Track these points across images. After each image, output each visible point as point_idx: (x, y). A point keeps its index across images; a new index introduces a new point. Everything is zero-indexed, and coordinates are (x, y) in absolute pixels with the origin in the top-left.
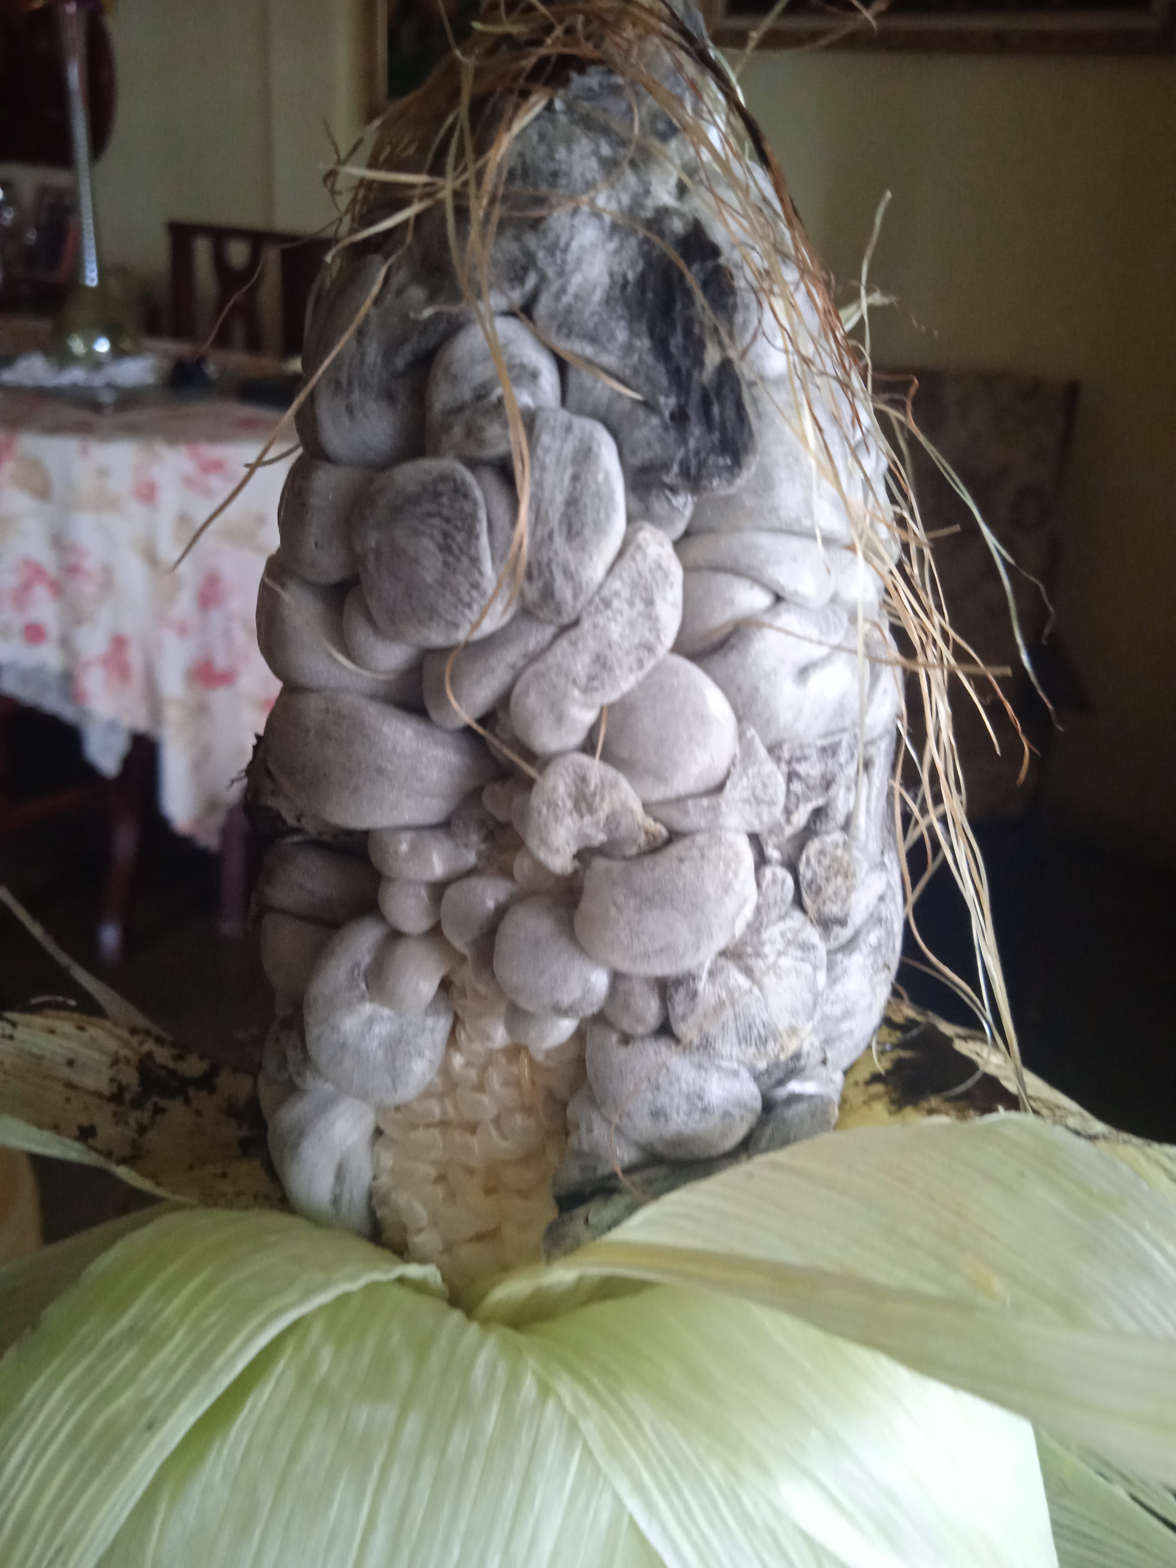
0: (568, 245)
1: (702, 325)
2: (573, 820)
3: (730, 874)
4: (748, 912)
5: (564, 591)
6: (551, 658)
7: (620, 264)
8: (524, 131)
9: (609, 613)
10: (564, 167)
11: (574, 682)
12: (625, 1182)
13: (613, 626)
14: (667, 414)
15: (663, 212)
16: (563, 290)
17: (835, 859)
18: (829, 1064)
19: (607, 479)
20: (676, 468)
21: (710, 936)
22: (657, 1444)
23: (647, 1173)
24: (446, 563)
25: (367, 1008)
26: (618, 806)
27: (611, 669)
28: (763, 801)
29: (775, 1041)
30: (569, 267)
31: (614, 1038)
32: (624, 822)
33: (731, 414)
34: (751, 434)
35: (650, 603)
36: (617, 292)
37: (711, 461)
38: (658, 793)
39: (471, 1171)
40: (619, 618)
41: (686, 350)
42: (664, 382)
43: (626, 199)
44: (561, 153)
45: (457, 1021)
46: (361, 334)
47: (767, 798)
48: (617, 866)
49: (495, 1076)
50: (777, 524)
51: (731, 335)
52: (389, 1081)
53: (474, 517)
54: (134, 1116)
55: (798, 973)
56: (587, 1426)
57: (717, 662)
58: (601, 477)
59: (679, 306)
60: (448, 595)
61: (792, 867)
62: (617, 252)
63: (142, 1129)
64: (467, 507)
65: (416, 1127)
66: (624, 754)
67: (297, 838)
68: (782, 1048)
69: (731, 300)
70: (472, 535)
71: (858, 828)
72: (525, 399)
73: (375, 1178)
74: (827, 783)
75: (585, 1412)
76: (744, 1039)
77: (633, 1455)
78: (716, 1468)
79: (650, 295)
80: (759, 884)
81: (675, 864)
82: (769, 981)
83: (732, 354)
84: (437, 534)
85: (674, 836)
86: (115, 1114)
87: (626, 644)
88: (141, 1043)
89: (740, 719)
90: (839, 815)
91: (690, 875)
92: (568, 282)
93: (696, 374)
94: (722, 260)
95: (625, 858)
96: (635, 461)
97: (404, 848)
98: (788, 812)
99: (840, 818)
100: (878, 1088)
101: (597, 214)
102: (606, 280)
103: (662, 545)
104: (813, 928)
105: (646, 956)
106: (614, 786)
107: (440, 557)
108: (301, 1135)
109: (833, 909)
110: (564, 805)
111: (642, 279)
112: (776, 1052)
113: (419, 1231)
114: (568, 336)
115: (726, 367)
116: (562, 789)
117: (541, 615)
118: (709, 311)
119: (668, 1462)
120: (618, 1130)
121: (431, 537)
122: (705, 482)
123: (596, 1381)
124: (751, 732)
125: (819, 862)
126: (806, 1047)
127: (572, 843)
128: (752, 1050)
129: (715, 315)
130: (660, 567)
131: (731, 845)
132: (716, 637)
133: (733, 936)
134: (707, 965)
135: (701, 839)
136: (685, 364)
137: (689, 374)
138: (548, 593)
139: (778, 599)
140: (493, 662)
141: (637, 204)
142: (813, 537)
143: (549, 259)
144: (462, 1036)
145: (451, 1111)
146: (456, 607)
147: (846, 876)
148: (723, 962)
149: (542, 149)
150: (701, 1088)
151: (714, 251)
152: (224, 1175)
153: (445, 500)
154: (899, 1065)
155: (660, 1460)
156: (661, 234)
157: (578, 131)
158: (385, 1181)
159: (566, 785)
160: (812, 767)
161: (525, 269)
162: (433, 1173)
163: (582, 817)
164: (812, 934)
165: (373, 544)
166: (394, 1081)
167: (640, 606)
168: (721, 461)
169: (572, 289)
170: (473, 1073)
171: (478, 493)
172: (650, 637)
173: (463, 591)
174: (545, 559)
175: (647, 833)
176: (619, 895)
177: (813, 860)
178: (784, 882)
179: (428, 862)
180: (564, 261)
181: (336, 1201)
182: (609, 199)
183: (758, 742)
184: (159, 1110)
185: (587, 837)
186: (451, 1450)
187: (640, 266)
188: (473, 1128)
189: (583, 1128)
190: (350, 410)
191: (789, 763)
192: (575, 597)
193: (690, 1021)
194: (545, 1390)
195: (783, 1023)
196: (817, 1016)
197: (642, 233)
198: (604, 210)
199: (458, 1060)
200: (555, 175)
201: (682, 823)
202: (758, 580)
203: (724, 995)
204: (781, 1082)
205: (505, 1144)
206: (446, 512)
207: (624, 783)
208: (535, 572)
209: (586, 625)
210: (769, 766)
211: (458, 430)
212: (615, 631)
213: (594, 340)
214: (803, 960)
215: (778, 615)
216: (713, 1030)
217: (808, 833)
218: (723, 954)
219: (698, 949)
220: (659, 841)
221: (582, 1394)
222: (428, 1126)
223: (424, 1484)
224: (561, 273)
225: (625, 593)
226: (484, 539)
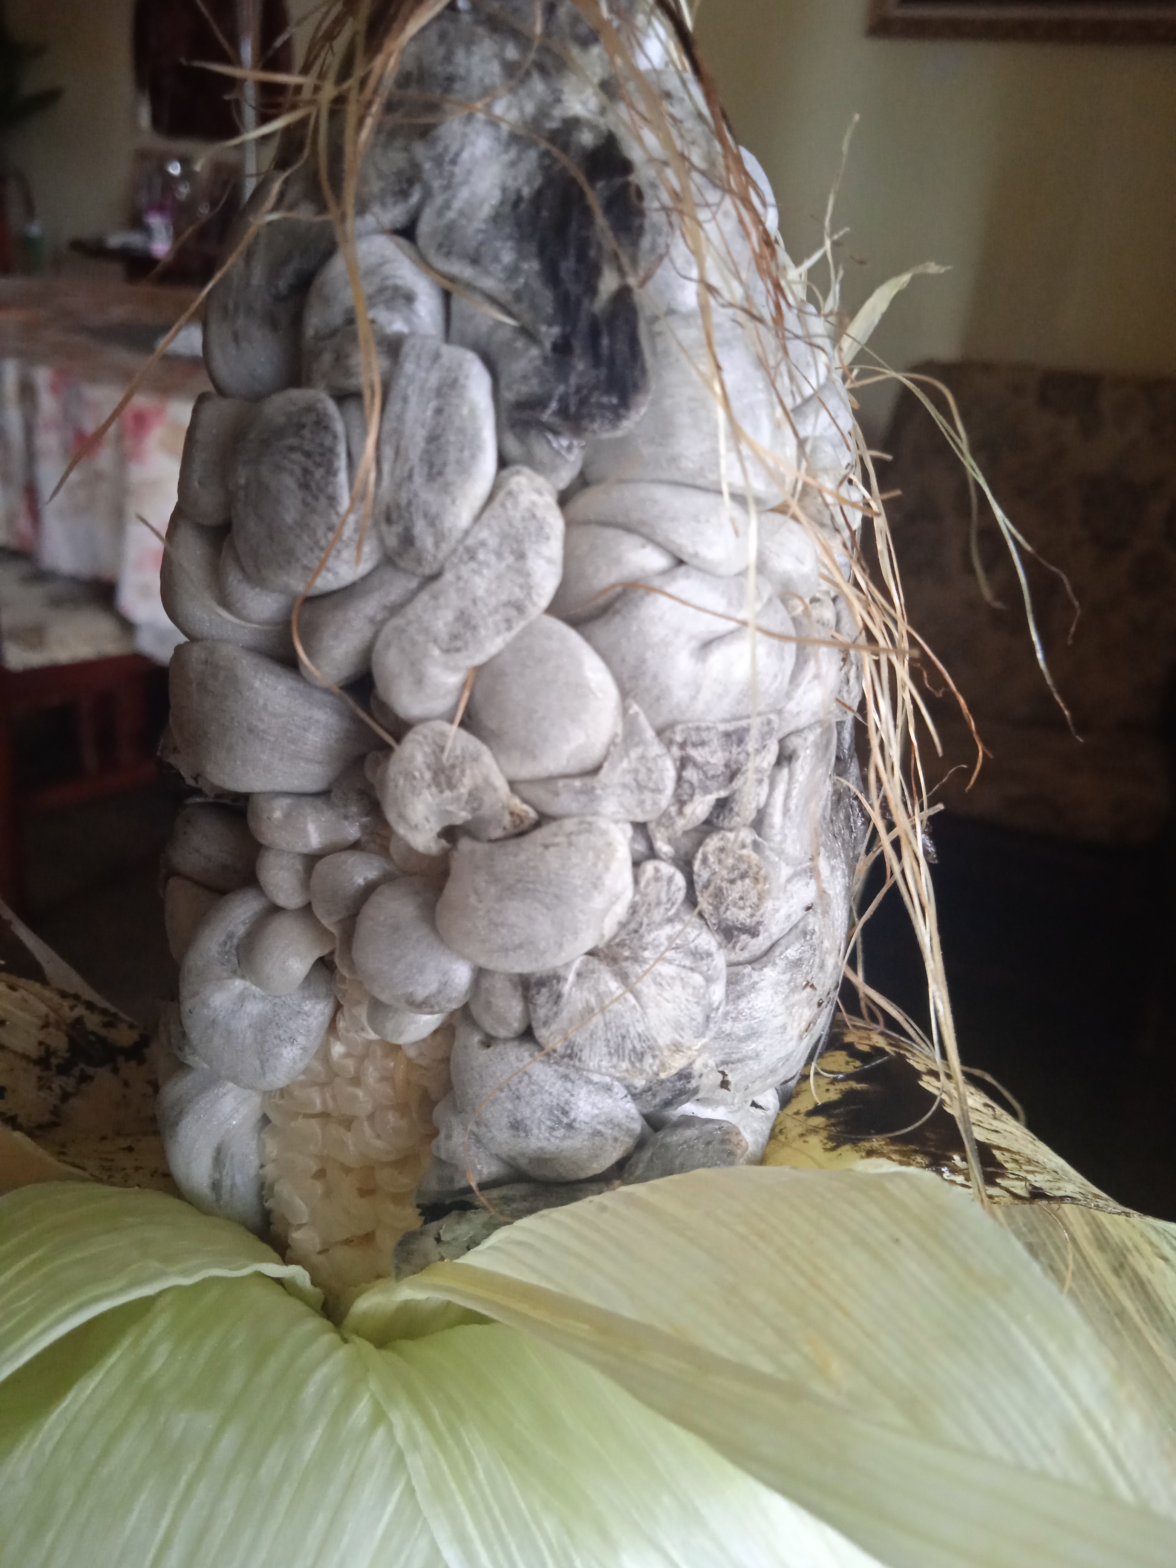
0: (457, 155)
1: (600, 247)
2: (432, 795)
3: (600, 865)
4: (620, 910)
5: (425, 539)
6: (411, 612)
7: (515, 178)
8: (423, 30)
9: (473, 565)
10: (462, 71)
11: (435, 641)
12: (481, 1198)
13: (477, 580)
14: (548, 345)
15: (573, 124)
16: (447, 206)
17: (740, 859)
18: (731, 1087)
19: (472, 411)
20: (554, 405)
21: (576, 933)
22: (487, 1490)
23: (505, 1191)
24: (305, 503)
25: (238, 984)
26: (480, 781)
27: (475, 628)
28: (646, 787)
29: (654, 1057)
30: (457, 180)
31: (477, 1038)
32: (488, 799)
33: (622, 347)
34: (644, 371)
35: (521, 556)
36: (507, 209)
37: (593, 400)
38: (526, 770)
39: (347, 1170)
40: (485, 571)
41: (577, 274)
42: (549, 310)
43: (530, 108)
44: (460, 56)
45: (338, 1007)
46: (249, 255)
47: (651, 785)
48: (481, 848)
49: (371, 1069)
50: (677, 476)
51: (634, 262)
52: (257, 1063)
53: (331, 451)
54: (59, 1083)
55: (684, 984)
56: (413, 1461)
57: (598, 629)
58: (465, 411)
59: (574, 226)
60: (306, 539)
61: (685, 864)
62: (513, 164)
63: (65, 1097)
64: (328, 442)
65: (295, 1116)
66: (492, 724)
67: (198, 800)
68: (663, 1066)
69: (637, 222)
70: (331, 472)
71: (772, 826)
72: (398, 326)
73: (262, 1166)
74: (733, 773)
75: (415, 1446)
76: (617, 1051)
77: (459, 1498)
78: (549, 1525)
79: (545, 214)
80: (636, 881)
81: (540, 850)
82: (647, 988)
83: (632, 281)
84: (298, 471)
85: (543, 819)
86: (40, 1078)
87: (493, 601)
88: (72, 1008)
89: (624, 694)
90: (747, 809)
91: (555, 864)
92: (454, 196)
93: (586, 303)
94: (632, 178)
95: (491, 841)
96: (509, 396)
97: (278, 814)
98: (681, 803)
99: (750, 814)
100: (819, 1121)
101: (493, 122)
102: (495, 197)
103: (540, 493)
104: (710, 934)
105: (504, 950)
106: (476, 758)
107: (300, 495)
108: (181, 1114)
109: (739, 915)
110: (422, 777)
111: (539, 194)
112: (655, 1068)
113: (300, 1226)
114: (448, 254)
115: (623, 295)
116: (420, 759)
117: (402, 564)
118: (609, 234)
119: (497, 1513)
120: (478, 1140)
121: (292, 473)
122: (585, 423)
123: (436, 1413)
124: (635, 708)
125: (720, 861)
126: (697, 1066)
127: (432, 819)
128: (625, 1065)
129: (617, 237)
130: (534, 516)
131: (604, 833)
132: (601, 601)
133: (602, 936)
134: (576, 965)
135: (569, 825)
136: (574, 289)
137: (579, 303)
138: (408, 540)
139: (680, 562)
140: (351, 614)
141: (543, 113)
142: (720, 492)
143: (437, 172)
144: (341, 1024)
145: (330, 1104)
146: (311, 549)
147: (756, 880)
148: (595, 963)
149: (441, 52)
150: (567, 1102)
151: (626, 167)
152: (130, 1149)
153: (306, 433)
154: (849, 1097)
155: (489, 1510)
156: (565, 147)
157: (481, 30)
158: (270, 1170)
159: (425, 753)
160: (713, 753)
161: (411, 182)
162: (315, 1168)
163: (441, 792)
164: (707, 941)
165: (242, 481)
166: (262, 1067)
167: (510, 559)
168: (605, 400)
169: (457, 204)
170: (350, 1064)
171: (339, 427)
172: (518, 594)
173: (320, 532)
174: (404, 502)
175: (512, 814)
176: (480, 881)
177: (711, 859)
178: (670, 880)
179: (305, 834)
180: (452, 174)
181: (216, 1186)
182: (509, 108)
183: (643, 720)
184: (85, 1078)
185: (448, 813)
186: (263, 1471)
187: (538, 182)
188: (348, 1122)
189: (442, 1135)
190: (236, 338)
191: (683, 746)
192: (437, 545)
193: (554, 1027)
194: (379, 1417)
195: (664, 1038)
196: (710, 1034)
197: (544, 145)
198: (501, 119)
199: (338, 1049)
200: (451, 79)
201: (554, 807)
202: (651, 540)
203: (593, 1000)
204: (668, 1104)
205: (379, 1143)
206: (307, 446)
207: (487, 756)
208: (394, 516)
209: (449, 576)
210: (656, 748)
211: (327, 358)
212: (481, 585)
213: (475, 261)
214: (692, 969)
215: (674, 579)
216: (579, 1039)
217: (709, 826)
218: (591, 953)
219: (561, 946)
220: (527, 823)
221: (417, 1424)
222: (307, 1116)
223: (229, 1505)
224: (447, 187)
225: (493, 542)
226: (342, 477)
